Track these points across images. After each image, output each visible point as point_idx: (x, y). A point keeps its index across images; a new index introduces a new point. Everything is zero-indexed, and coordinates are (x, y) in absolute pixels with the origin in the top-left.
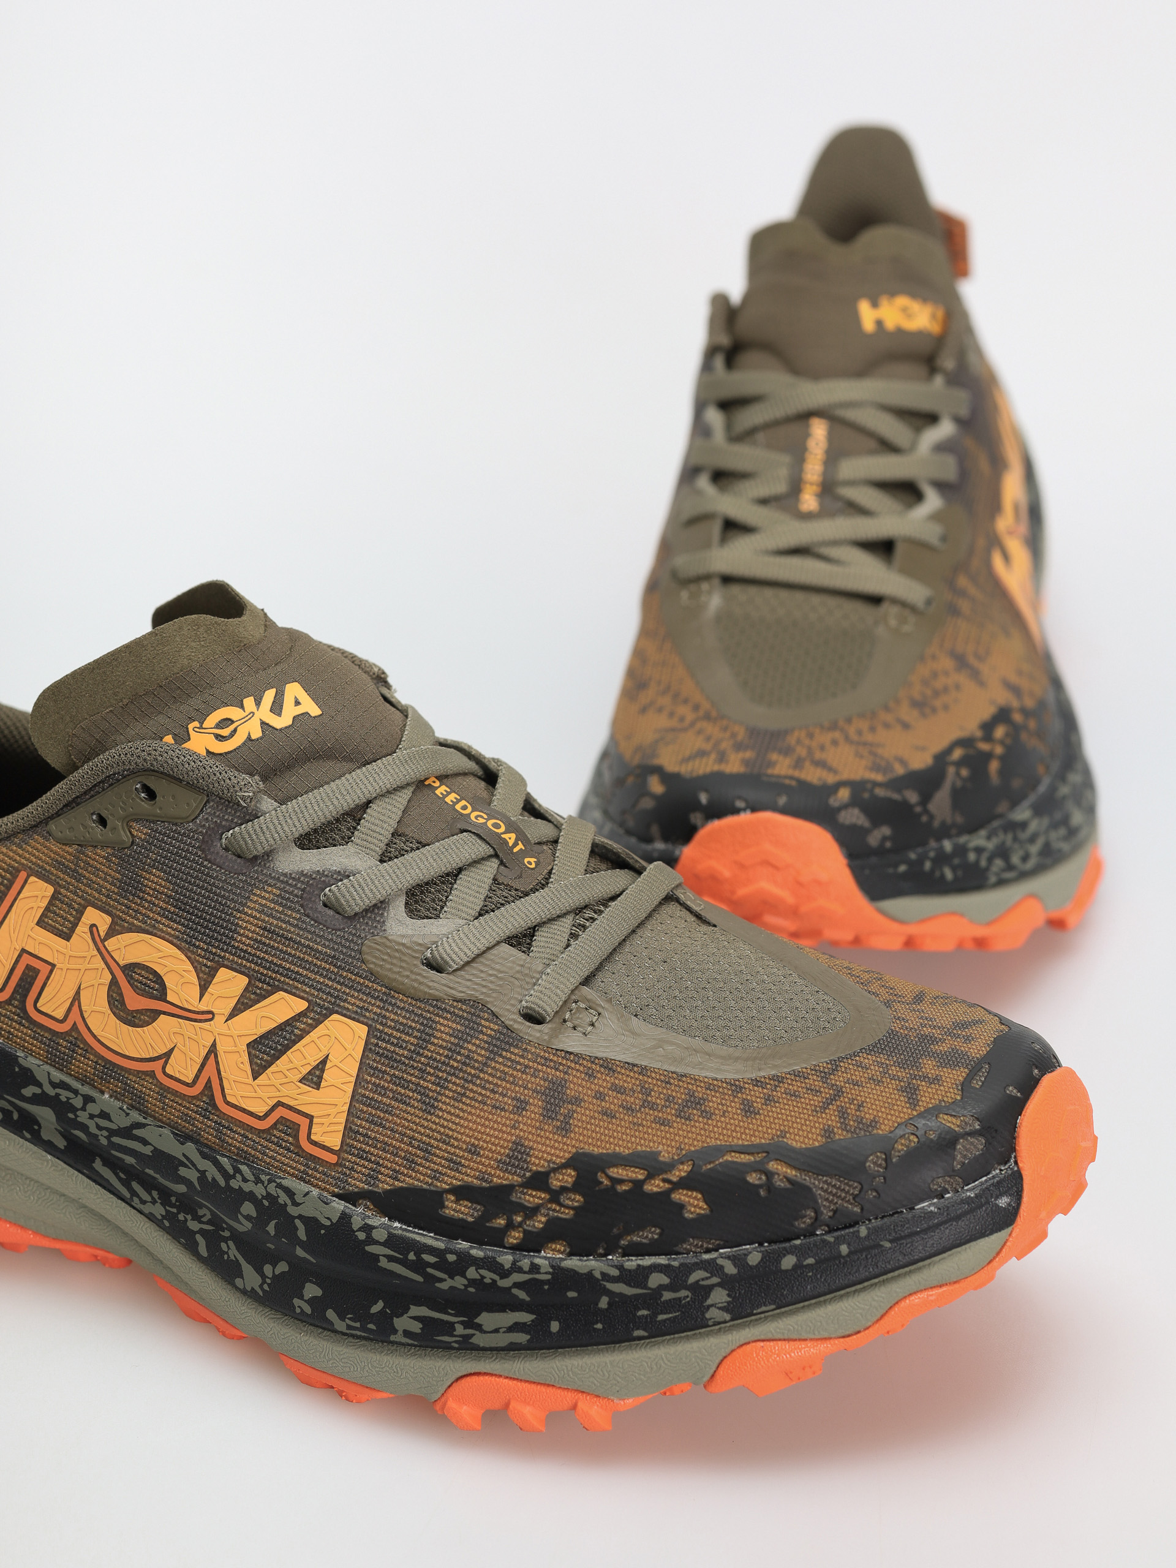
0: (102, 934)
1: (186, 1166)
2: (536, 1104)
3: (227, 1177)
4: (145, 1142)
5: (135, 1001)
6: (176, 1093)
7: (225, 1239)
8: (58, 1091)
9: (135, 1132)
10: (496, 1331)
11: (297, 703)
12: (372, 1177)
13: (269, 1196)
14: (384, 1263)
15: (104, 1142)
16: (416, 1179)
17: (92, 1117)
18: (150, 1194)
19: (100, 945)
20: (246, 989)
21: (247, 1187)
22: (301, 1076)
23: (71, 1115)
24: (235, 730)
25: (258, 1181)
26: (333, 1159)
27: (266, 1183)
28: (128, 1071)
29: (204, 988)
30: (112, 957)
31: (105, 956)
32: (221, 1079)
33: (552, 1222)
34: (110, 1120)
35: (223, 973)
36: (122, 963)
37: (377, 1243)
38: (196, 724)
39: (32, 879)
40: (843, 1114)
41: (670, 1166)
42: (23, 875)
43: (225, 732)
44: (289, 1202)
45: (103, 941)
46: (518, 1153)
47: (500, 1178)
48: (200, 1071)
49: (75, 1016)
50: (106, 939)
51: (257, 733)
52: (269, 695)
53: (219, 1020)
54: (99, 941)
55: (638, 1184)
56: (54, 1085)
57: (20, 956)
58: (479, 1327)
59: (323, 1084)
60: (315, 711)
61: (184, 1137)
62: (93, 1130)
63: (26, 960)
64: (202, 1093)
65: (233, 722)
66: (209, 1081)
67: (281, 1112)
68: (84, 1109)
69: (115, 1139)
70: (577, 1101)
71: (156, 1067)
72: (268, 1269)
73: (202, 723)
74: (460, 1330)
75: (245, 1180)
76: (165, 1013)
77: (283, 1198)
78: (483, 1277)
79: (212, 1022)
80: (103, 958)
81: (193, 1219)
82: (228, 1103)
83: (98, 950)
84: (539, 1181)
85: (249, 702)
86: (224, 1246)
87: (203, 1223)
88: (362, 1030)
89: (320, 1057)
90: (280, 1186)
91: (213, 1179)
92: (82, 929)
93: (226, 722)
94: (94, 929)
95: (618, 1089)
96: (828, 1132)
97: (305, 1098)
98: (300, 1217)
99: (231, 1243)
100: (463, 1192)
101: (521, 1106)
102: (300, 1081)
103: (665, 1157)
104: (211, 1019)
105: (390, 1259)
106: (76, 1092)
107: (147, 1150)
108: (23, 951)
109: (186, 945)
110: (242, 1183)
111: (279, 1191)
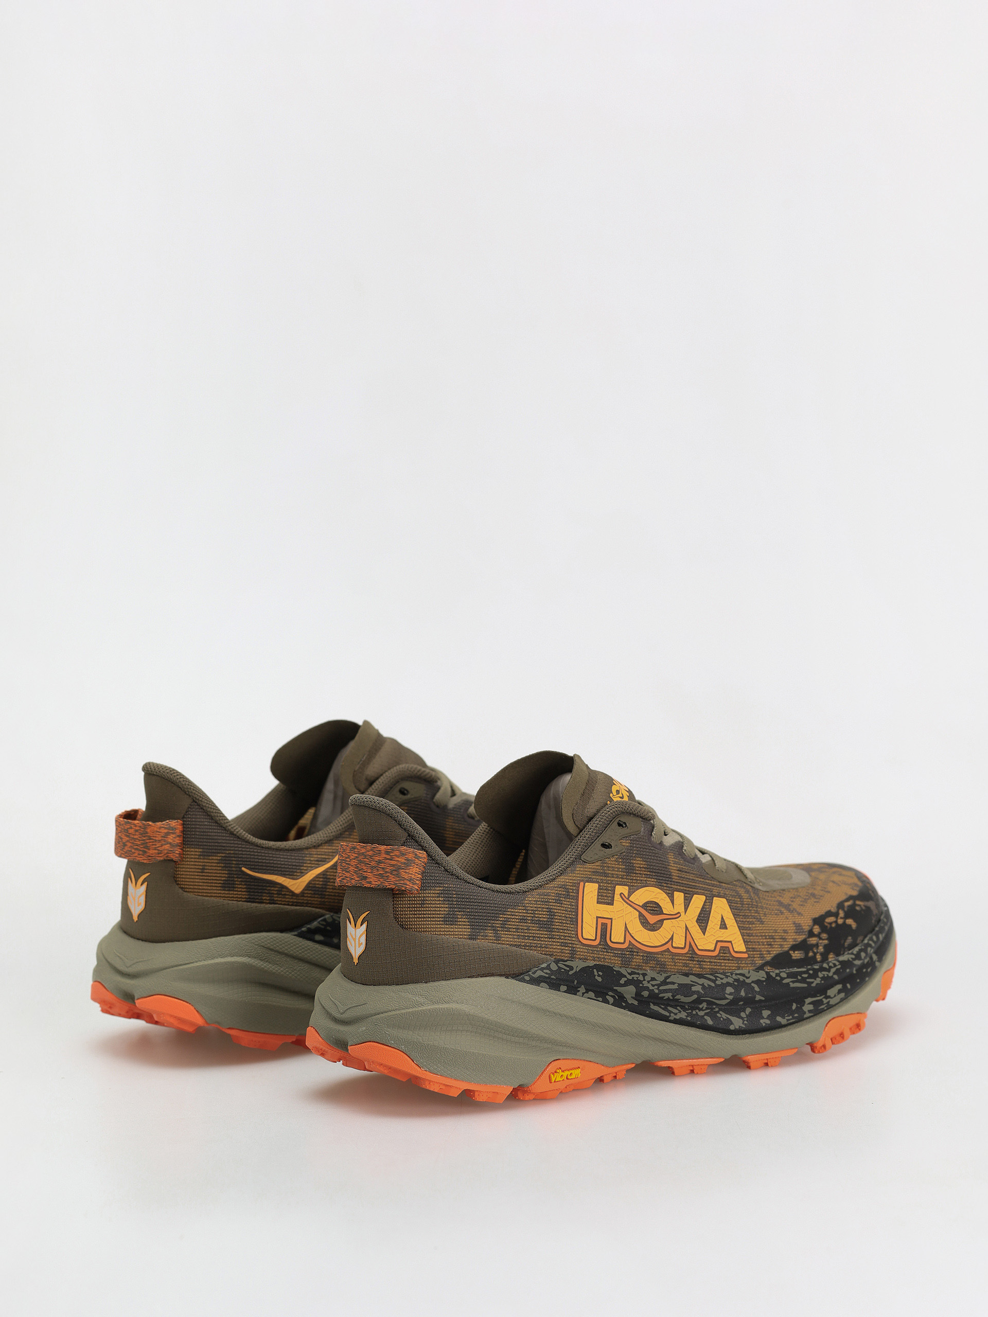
0: (627, 896)
1: (695, 985)
3: (714, 981)
4: (673, 983)
5: (652, 919)
6: (679, 954)
7: (718, 1012)
8: (632, 976)
9: (667, 981)
10: (835, 996)
12: (762, 957)
13: (736, 980)
14: (792, 985)
15: (656, 991)
16: (776, 951)
17: (648, 982)
18: (677, 1009)
19: (628, 901)
20: (685, 898)
21: (724, 981)
22: (719, 927)
23: (641, 985)
25: (727, 977)
26: (746, 956)
27: (731, 976)
28: (657, 953)
29: (673, 903)
30: (635, 904)
32: (693, 940)
34: (656, 980)
35: (675, 894)
36: (641, 904)
37: (785, 978)
39: (587, 884)
42: (582, 884)
44: (745, 979)
45: (628, 899)
46: (798, 928)
47: (801, 938)
48: (686, 940)
49: (629, 938)
50: (629, 898)
53: (683, 914)
54: (626, 900)
56: (630, 974)
57: (597, 921)
58: (829, 997)
59: (728, 926)
61: (687, 975)
62: (651, 988)
63: (600, 921)
64: (689, 951)
66: (690, 943)
67: (720, 944)
68: (644, 980)
69: (661, 988)
71: (669, 946)
72: (743, 1014)
74: (825, 1001)
75: (722, 979)
76: (665, 919)
77: (742, 978)
78: (824, 975)
80: (631, 906)
81: (699, 1011)
82: (699, 950)
83: (627, 903)
84: (811, 934)
86: (718, 1015)
87: (705, 1010)
88: (725, 900)
90: (736, 974)
91: (708, 985)
92: (617, 897)
94: (622, 895)
97: (724, 935)
98: (753, 982)
99: (721, 1012)
100: (794, 948)
102: (720, 929)
103: (834, 910)
104: (680, 916)
105: (793, 982)
106: (638, 974)
107: (675, 986)
108: (597, 917)
109: (660, 886)
110: (721, 981)
111: (738, 976)
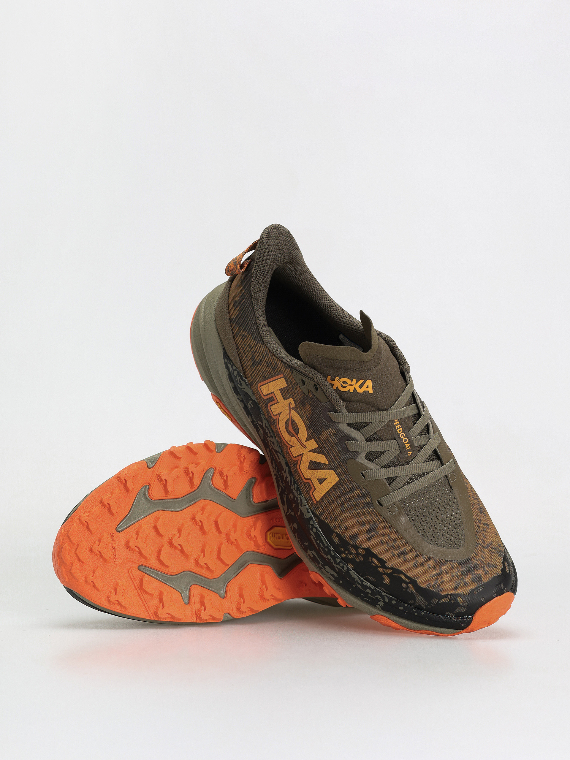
0: (292, 407)
1: (285, 472)
2: (367, 527)
3: (291, 484)
4: (279, 458)
5: (291, 428)
6: (290, 455)
9: (278, 453)
10: (328, 572)
11: (368, 387)
12: (321, 514)
13: (297, 498)
14: (312, 537)
15: (270, 448)
16: (331, 524)
17: (270, 441)
18: (276, 467)
19: (290, 409)
20: (317, 448)
21: (294, 491)
22: (318, 478)
23: (266, 436)
24: (346, 386)
25: (297, 492)
26: (315, 503)
27: (298, 494)
28: (283, 441)
29: (307, 440)
31: (290, 413)
32: (301, 462)
33: (353, 559)
34: (274, 446)
35: (313, 441)
36: (292, 418)
37: (313, 532)
38: (338, 378)
39: (283, 378)
40: (436, 581)
41: (387, 568)
42: (282, 375)
43: (344, 385)
44: (300, 503)
46: (355, 537)
47: (348, 540)
48: (297, 456)
49: (277, 417)
50: (292, 409)
51: (352, 391)
52: (361, 381)
53: (307, 450)
55: (377, 567)
56: (266, 427)
57: (271, 393)
58: (325, 568)
59: (322, 484)
60: (371, 391)
61: (287, 465)
62: (269, 444)
63: (273, 395)
64: (296, 461)
65: (347, 384)
66: (298, 460)
67: (310, 481)
68: (270, 438)
69: (273, 451)
70: (377, 533)
71: (289, 446)
72: (290, 511)
73: (339, 379)
74: (320, 565)
76: (296, 437)
77: (299, 501)
79: (305, 449)
82: (300, 468)
84: (356, 548)
85: (355, 381)
88: (337, 479)
89: (325, 478)
90: (300, 497)
91: (288, 481)
92: (288, 401)
93: (345, 383)
94: (291, 404)
95: (389, 537)
96: (429, 585)
97: (316, 484)
98: (300, 510)
99: (286, 496)
100: (338, 535)
101: (363, 525)
102: (317, 479)
103: (387, 565)
104: (305, 448)
105: (313, 537)
106: (270, 433)
107: (278, 460)
108: (273, 392)
109: (308, 428)
110: (293, 489)
111: (300, 499)
